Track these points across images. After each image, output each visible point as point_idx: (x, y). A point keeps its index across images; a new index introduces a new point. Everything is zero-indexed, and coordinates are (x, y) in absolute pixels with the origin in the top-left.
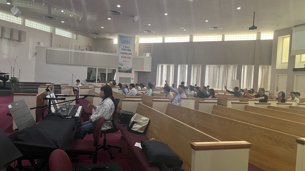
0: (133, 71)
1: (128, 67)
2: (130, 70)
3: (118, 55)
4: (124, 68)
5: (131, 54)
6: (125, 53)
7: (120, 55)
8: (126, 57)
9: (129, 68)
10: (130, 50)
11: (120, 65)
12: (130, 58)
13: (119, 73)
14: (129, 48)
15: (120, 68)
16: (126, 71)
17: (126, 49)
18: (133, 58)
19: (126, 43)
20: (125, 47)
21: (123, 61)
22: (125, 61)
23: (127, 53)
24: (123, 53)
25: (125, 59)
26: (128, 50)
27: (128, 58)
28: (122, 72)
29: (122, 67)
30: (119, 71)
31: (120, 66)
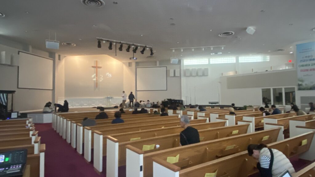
1: (312, 82)
4: (306, 84)
6: (306, 65)
7: (299, 69)
8: (307, 70)
11: (300, 81)
13: (300, 91)
14: (312, 56)
15: (299, 85)
19: (307, 51)
21: (304, 76)
22: (307, 75)
23: (309, 65)
24: (303, 66)
26: (311, 60)
27: (311, 70)
28: (304, 89)
30: (299, 89)
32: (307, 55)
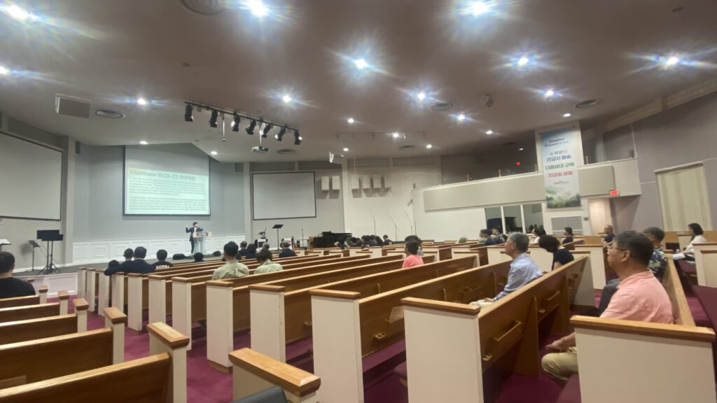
0: (583, 202)
1: (568, 194)
2: (577, 200)
3: (540, 174)
4: (559, 198)
5: (572, 164)
6: (557, 166)
7: (546, 172)
8: (560, 174)
9: (573, 195)
10: (569, 157)
11: (550, 192)
12: (570, 173)
13: (549, 209)
14: (566, 151)
15: (549, 199)
16: (564, 203)
17: (559, 155)
18: (580, 172)
19: (557, 144)
20: (556, 153)
21: (555, 183)
22: (560, 182)
23: (562, 166)
24: (552, 167)
25: (557, 179)
26: (564, 158)
27: (566, 174)
28: (557, 207)
29: (555, 197)
30: (550, 206)
31: (550, 196)
32: (558, 150)
